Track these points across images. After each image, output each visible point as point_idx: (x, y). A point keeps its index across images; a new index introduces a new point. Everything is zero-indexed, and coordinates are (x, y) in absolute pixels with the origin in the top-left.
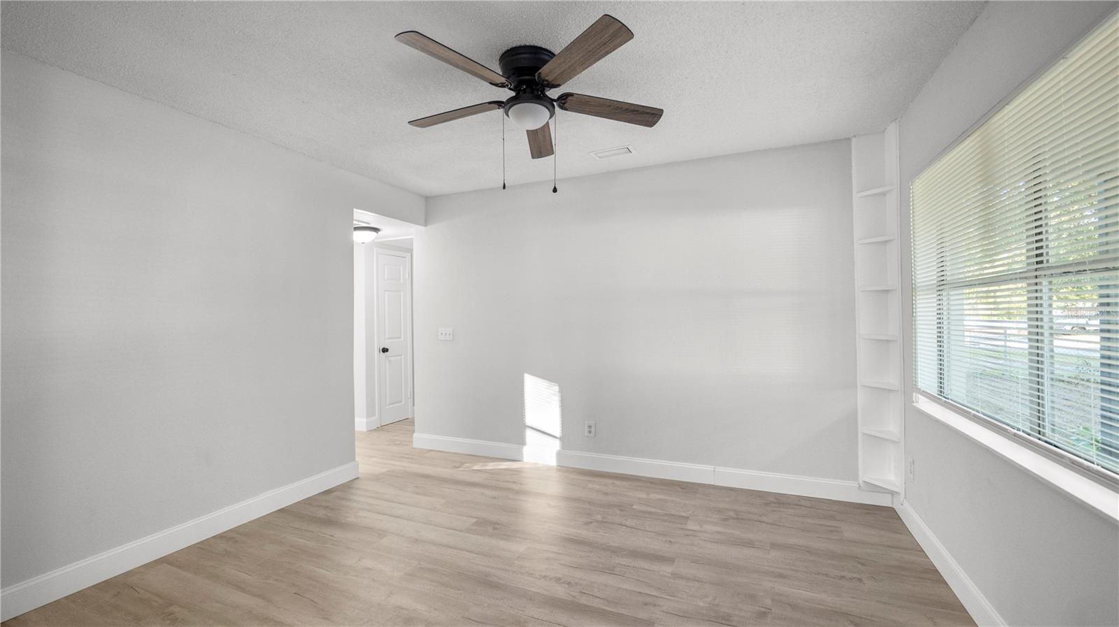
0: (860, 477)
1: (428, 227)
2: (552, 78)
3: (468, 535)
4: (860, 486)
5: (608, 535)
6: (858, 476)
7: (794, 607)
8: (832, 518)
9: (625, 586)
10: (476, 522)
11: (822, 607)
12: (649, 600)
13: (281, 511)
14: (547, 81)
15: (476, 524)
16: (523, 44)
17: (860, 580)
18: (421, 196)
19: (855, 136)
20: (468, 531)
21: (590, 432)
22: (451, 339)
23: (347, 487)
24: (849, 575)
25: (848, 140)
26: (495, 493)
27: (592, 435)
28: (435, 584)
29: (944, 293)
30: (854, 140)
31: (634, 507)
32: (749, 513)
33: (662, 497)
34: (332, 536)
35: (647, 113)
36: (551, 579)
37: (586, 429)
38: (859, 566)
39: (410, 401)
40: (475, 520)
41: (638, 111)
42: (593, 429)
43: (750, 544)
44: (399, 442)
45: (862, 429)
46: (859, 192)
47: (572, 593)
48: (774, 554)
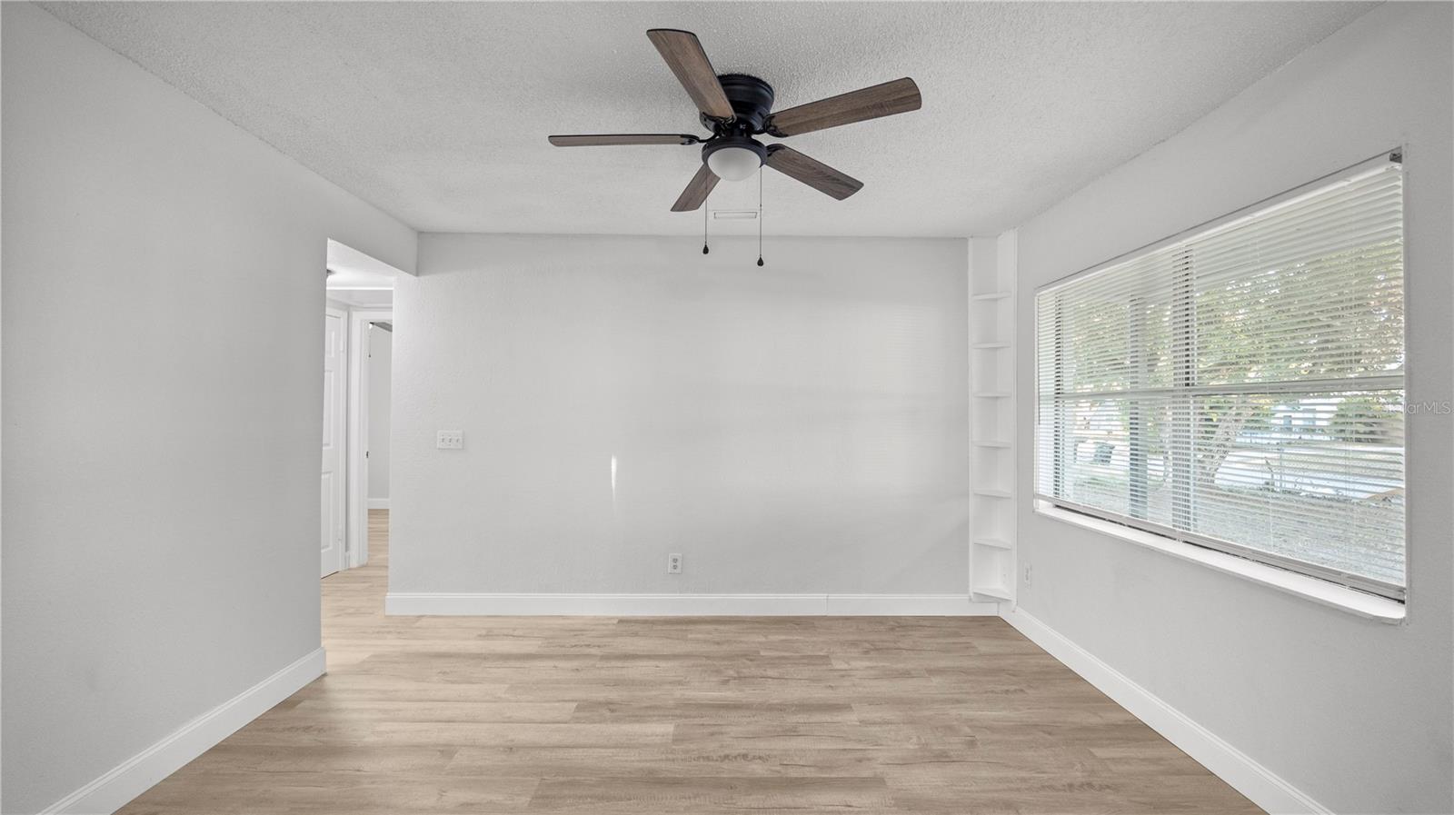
0: (970, 589)
1: (422, 278)
2: (783, 126)
3: (579, 726)
4: (970, 600)
5: (757, 692)
6: (968, 586)
7: (992, 729)
8: (956, 634)
9: (823, 746)
10: (577, 707)
11: (1012, 724)
12: (859, 755)
13: (217, 749)
14: (776, 127)
15: (578, 709)
16: (742, 71)
17: (1022, 691)
18: (413, 229)
19: (972, 237)
20: (577, 720)
21: (675, 567)
22: (460, 447)
23: (316, 689)
24: (1013, 688)
25: (964, 240)
26: (575, 664)
27: (678, 571)
28: (589, 800)
29: (1060, 400)
30: (971, 242)
31: (762, 653)
32: (883, 641)
33: (783, 637)
34: (358, 771)
35: (847, 185)
36: (736, 757)
37: (671, 564)
38: (1012, 677)
39: (342, 545)
40: (575, 705)
41: (838, 180)
42: (679, 564)
43: (906, 674)
44: (351, 611)
45: (973, 538)
46: (975, 295)
47: (774, 768)
48: (936, 681)
